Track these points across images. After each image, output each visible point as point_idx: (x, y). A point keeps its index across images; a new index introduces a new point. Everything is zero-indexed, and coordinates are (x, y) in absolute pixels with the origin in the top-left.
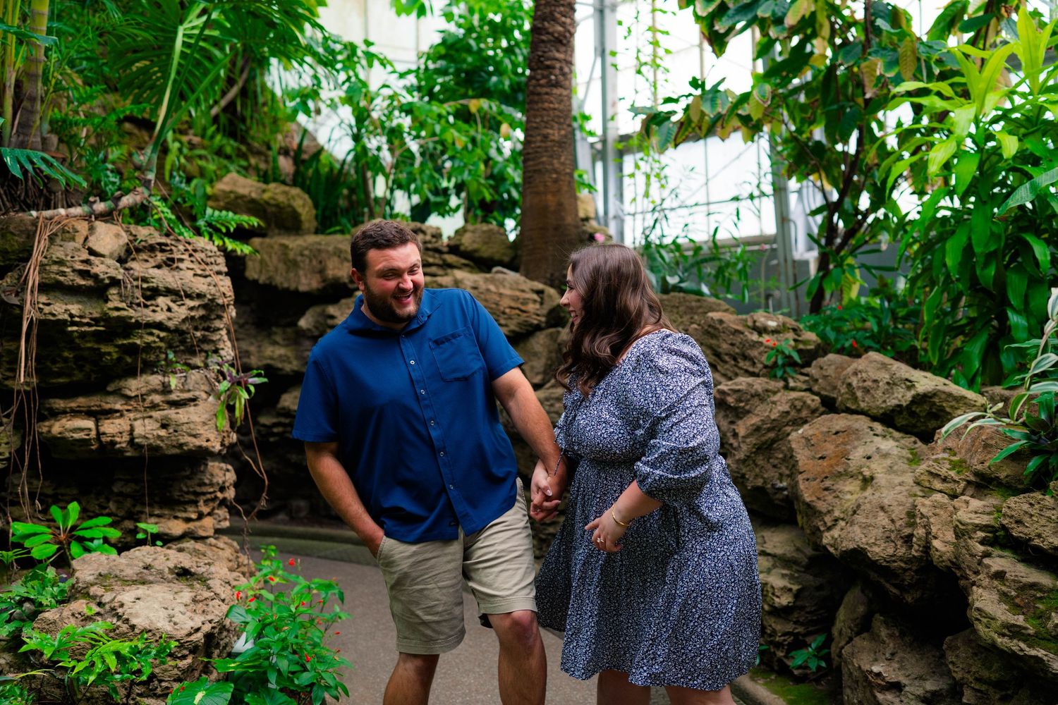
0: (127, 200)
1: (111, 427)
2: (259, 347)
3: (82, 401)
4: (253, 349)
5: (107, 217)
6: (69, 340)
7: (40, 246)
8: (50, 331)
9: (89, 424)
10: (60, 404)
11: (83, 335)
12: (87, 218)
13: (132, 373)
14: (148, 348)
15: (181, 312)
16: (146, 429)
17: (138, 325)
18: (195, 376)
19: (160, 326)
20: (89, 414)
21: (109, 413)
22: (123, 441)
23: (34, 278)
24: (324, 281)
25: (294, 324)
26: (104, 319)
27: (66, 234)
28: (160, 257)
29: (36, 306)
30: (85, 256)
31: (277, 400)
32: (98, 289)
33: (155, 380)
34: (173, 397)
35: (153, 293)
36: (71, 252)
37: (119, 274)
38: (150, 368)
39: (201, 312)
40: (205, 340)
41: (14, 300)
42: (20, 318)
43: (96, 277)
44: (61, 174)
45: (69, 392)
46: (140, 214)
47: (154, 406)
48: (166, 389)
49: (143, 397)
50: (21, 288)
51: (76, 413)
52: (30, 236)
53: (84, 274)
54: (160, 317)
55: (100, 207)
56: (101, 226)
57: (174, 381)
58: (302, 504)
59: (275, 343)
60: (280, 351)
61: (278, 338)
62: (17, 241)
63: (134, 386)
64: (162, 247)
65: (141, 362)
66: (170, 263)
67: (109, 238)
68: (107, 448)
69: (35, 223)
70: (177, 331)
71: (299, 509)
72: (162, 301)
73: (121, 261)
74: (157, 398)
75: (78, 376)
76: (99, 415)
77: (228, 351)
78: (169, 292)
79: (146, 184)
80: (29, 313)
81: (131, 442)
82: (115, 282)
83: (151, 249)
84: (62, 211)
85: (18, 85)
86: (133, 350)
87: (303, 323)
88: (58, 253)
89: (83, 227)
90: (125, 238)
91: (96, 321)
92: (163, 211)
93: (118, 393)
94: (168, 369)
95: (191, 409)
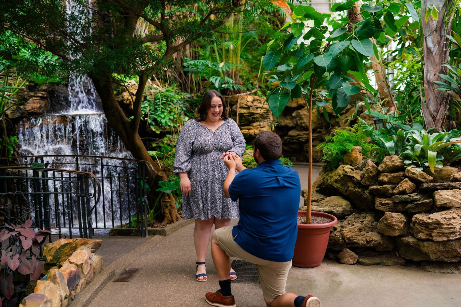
0: (253, 91)
1: (251, 132)
2: (284, 121)
3: (246, 127)
4: (282, 121)
5: (250, 94)
6: (244, 116)
7: (239, 101)
8: (241, 115)
9: (247, 131)
10: (243, 127)
11: (246, 115)
12: (246, 95)
13: (254, 122)
14: (257, 118)
15: (262, 111)
16: (257, 131)
17: (255, 114)
18: (265, 123)
19: (258, 114)
20: (248, 129)
21: (250, 129)
22: (253, 134)
23: (238, 106)
24: (298, 104)
25: (291, 115)
26: (250, 113)
27: (243, 98)
28: (259, 101)
29: (239, 111)
30: (246, 102)
31: (288, 133)
32: (248, 108)
33: (258, 123)
34: (261, 126)
35: (257, 108)
36: (244, 101)
37: (251, 104)
38: (257, 121)
39: (266, 111)
40: (267, 116)
41: (236, 110)
42: (236, 113)
43: (248, 105)
44: (242, 88)
45: (244, 125)
46: (255, 94)
47: (258, 128)
48: (260, 125)
49: (256, 126)
50: (236, 108)
51: (245, 129)
52: (238, 99)
53: (246, 105)
54: (259, 112)
55: (249, 93)
56: (249, 96)
57: (261, 124)
58: (295, 158)
59: (287, 120)
60: (288, 121)
61: (288, 118)
62: (236, 99)
63: (255, 124)
64: (259, 100)
65: (255, 120)
66: (260, 102)
67: (250, 98)
68: (250, 135)
69: (238, 96)
70: (262, 115)
71: (294, 159)
72: (259, 109)
73: (252, 102)
74: (258, 126)
75: (246, 123)
76: (249, 129)
77: (272, 119)
78: (260, 108)
79: (256, 88)
80: (238, 112)
81: (254, 134)
82: (251, 106)
83: (257, 100)
84: (242, 94)
85: (235, 72)
86: (254, 118)
87: (294, 114)
88: (242, 102)
89: (246, 97)
90: (253, 98)
91: (248, 113)
92: (259, 93)
93: (252, 126)
94: (260, 121)
95: (264, 128)
